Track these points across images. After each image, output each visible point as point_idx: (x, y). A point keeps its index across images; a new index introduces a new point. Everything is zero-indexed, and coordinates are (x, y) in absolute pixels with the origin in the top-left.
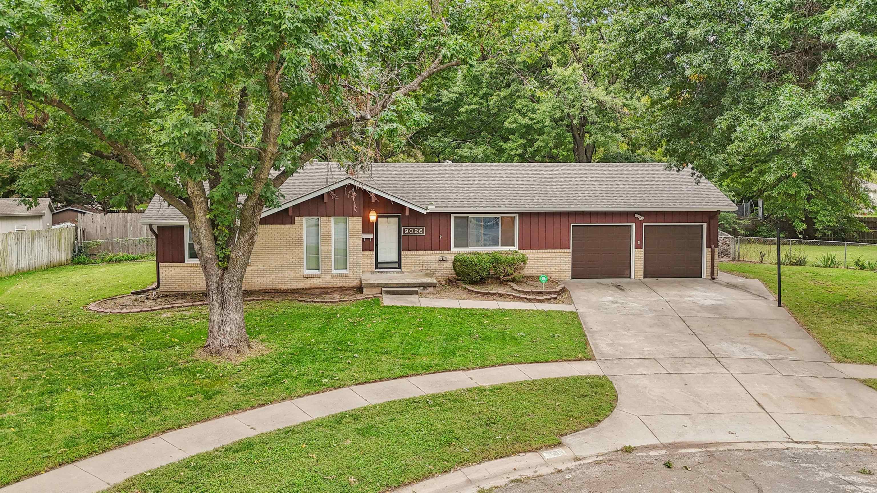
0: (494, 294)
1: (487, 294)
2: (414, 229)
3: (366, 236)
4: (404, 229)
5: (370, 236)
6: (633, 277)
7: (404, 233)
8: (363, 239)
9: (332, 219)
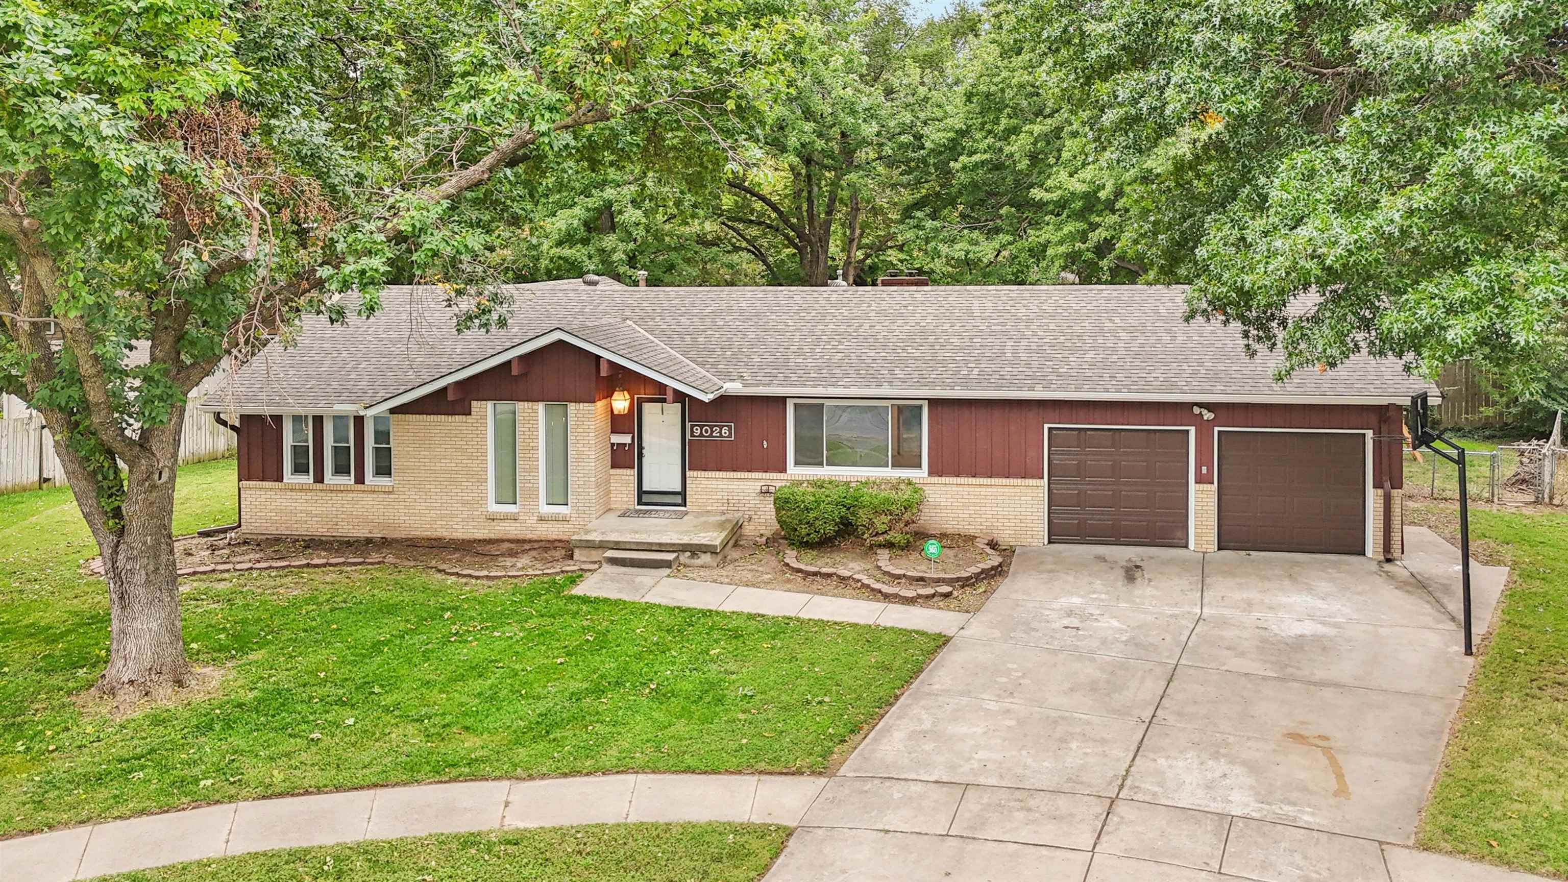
0: (829, 575)
1: (815, 574)
2: (711, 427)
3: (617, 439)
4: (692, 427)
5: (626, 439)
6: (1192, 546)
7: (692, 435)
8: (613, 445)
9: (540, 407)
